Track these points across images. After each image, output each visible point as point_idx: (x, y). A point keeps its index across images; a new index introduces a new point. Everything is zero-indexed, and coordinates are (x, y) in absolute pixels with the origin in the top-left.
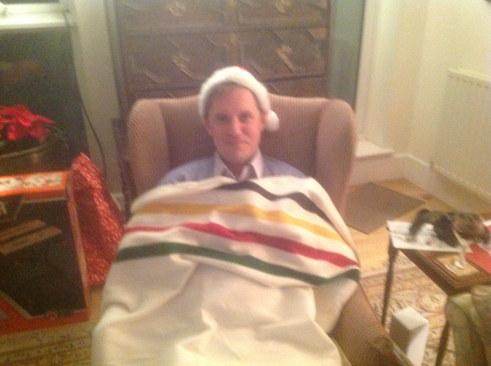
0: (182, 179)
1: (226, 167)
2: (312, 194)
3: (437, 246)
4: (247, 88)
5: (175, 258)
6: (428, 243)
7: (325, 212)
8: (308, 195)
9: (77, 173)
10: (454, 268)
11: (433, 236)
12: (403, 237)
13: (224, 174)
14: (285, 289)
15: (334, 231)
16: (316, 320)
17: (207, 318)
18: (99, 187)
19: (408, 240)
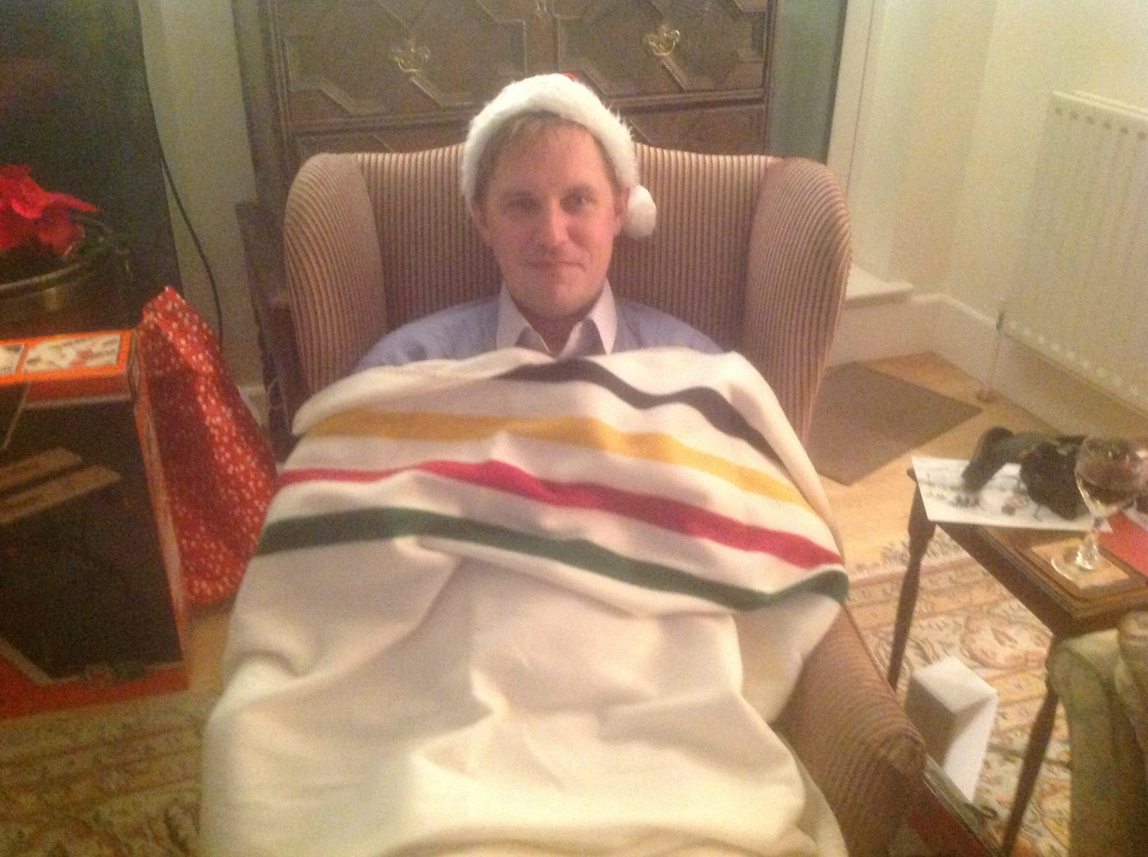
0: (419, 354)
1: (527, 324)
2: (736, 392)
3: (1029, 518)
4: (583, 128)
5: (406, 545)
6: (1009, 510)
7: (766, 436)
8: (726, 394)
9: (155, 334)
10: (1073, 569)
11: (1017, 491)
12: (951, 496)
13: (522, 342)
14: (668, 619)
15: (784, 481)
16: (745, 693)
17: (483, 689)
18: (208, 368)
19: (960, 503)
